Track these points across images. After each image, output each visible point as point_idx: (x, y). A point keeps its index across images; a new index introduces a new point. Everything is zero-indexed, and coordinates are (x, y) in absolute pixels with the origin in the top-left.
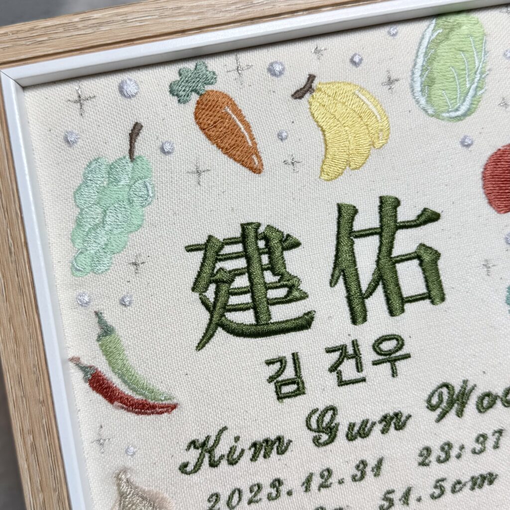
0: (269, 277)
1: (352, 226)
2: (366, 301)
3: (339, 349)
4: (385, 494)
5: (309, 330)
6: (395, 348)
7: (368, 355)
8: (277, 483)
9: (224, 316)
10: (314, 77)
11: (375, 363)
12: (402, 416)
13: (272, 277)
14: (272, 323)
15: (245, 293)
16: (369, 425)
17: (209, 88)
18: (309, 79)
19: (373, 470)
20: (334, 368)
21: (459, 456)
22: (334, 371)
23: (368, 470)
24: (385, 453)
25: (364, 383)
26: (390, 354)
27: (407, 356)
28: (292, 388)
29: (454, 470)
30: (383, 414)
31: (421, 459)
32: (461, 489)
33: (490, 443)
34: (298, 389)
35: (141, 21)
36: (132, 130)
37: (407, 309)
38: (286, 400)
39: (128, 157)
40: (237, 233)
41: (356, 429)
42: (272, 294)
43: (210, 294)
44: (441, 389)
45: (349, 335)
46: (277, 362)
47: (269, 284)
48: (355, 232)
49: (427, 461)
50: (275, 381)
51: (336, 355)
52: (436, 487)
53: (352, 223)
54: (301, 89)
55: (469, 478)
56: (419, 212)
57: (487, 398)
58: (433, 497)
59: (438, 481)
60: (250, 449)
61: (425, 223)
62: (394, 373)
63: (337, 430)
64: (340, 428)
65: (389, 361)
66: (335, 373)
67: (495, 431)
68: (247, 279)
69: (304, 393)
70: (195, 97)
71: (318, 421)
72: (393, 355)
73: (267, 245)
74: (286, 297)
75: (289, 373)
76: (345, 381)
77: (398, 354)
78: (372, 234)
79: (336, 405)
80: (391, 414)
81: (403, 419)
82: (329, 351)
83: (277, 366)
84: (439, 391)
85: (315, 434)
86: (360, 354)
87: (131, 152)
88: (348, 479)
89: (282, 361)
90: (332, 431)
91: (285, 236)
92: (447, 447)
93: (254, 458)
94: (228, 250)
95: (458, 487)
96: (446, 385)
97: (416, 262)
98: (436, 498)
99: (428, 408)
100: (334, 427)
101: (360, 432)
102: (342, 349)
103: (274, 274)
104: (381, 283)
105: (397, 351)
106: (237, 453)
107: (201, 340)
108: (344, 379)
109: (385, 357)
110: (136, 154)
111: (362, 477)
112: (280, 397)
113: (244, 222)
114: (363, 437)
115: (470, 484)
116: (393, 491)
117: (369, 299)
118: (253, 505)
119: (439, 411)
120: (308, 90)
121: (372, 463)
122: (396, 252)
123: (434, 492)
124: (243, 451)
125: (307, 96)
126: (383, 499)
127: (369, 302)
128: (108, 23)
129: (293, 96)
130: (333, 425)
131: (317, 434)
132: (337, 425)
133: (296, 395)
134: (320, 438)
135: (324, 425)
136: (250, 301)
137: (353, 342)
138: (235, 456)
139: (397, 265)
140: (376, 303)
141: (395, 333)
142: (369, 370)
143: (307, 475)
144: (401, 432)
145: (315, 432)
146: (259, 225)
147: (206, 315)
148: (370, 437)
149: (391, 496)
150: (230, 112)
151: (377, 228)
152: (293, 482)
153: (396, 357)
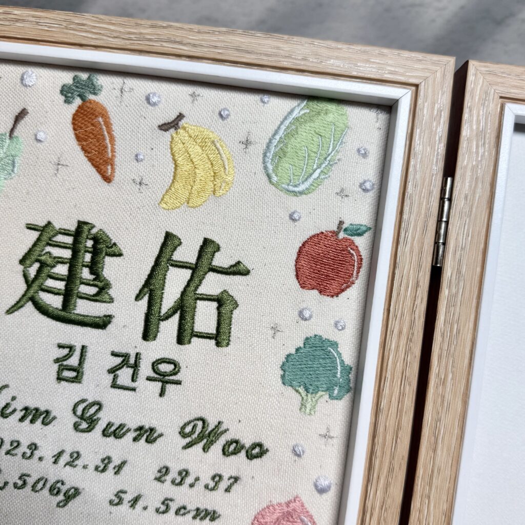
0: (86, 274)
1: (172, 255)
2: (161, 323)
3: (122, 356)
4: (118, 492)
5: (104, 331)
6: (171, 372)
7: (145, 369)
8: (33, 447)
9: (38, 293)
10: (184, 116)
11: (149, 379)
12: (155, 432)
13: (89, 274)
14: (74, 314)
15: (62, 280)
16: (125, 429)
17: (92, 97)
18: (178, 116)
19: (114, 468)
20: (113, 371)
21: (192, 486)
22: (112, 373)
23: (111, 466)
24: (130, 458)
25: (134, 392)
26: (164, 376)
27: (178, 383)
28: (72, 374)
29: (183, 495)
30: (140, 424)
31: (159, 475)
32: (184, 514)
33: (224, 485)
34: (77, 377)
35: (50, 27)
36: (19, 114)
37: (193, 342)
38: (63, 383)
39: (8, 134)
40: (73, 227)
41: (113, 428)
42: (84, 289)
43: (33, 271)
44: (197, 422)
45: (136, 347)
46: (67, 347)
47: (84, 279)
48: (173, 260)
49: (163, 479)
50: (60, 363)
51: (119, 360)
52: (163, 503)
53: (173, 252)
54: (168, 123)
55: (195, 508)
56: (233, 263)
57: (234, 445)
58: (157, 510)
59: (166, 499)
60: (21, 410)
61: (234, 273)
62: (162, 393)
63: (97, 423)
64: (100, 422)
65: (162, 381)
66: (113, 375)
67: (231, 476)
68: (67, 269)
69: (80, 382)
70: (78, 102)
71: (84, 410)
72: (167, 378)
73: (94, 246)
74: (94, 295)
75: (74, 361)
76: (118, 385)
77: (171, 378)
78: (186, 267)
79: (103, 403)
80: (147, 427)
81: (155, 435)
82: (114, 354)
83: (66, 351)
84: (195, 422)
85: (77, 420)
86: (140, 367)
87: (12, 131)
88: (91, 467)
89: (71, 348)
90: (92, 422)
91: (112, 243)
92: (184, 473)
93: (22, 419)
94: (60, 238)
95: (182, 511)
96: (203, 421)
97: (215, 304)
98: (160, 513)
99: (180, 433)
100: (95, 420)
101: (115, 432)
102: (126, 356)
103: (92, 273)
104: (179, 312)
105: (171, 375)
106: (10, 410)
107: (13, 307)
108: (118, 383)
109: (160, 377)
110: (15, 134)
111: (104, 470)
112: (60, 379)
113: (82, 220)
114: (116, 438)
115: (193, 513)
116: (125, 492)
117: (164, 322)
118: (9, 456)
119: (188, 440)
120: (174, 126)
121: (116, 461)
122: (201, 290)
123: (160, 508)
124: (15, 410)
125: (172, 131)
126: (116, 495)
127: (163, 324)
128: (24, 21)
129: (159, 126)
130: (95, 418)
131: (79, 420)
132: (99, 419)
133: (73, 382)
134: (80, 425)
135: (88, 415)
136: (63, 288)
137: (137, 354)
138: (8, 412)
139: (198, 301)
140: (170, 328)
141: (175, 359)
142: (141, 383)
143: (60, 450)
144: (149, 445)
145: (79, 418)
146: (93, 227)
147: (24, 287)
148: (122, 439)
149: (123, 495)
150: (102, 123)
151: (192, 264)
152: (47, 451)
153: (169, 380)
